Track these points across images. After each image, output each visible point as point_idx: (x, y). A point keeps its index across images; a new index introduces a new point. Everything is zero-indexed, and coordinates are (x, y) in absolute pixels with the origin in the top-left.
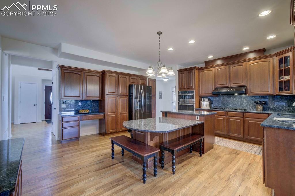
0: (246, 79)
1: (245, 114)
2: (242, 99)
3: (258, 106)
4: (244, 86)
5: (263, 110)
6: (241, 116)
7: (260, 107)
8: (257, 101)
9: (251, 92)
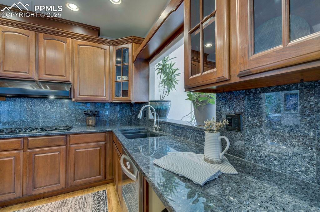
0: (72, 70)
1: (68, 138)
2: (63, 108)
3: (89, 119)
4: (68, 83)
5: (96, 125)
6: (61, 143)
7: (92, 121)
8: (87, 111)
9: (80, 95)
